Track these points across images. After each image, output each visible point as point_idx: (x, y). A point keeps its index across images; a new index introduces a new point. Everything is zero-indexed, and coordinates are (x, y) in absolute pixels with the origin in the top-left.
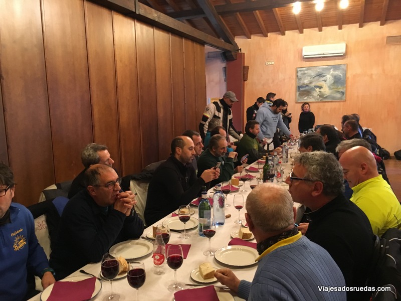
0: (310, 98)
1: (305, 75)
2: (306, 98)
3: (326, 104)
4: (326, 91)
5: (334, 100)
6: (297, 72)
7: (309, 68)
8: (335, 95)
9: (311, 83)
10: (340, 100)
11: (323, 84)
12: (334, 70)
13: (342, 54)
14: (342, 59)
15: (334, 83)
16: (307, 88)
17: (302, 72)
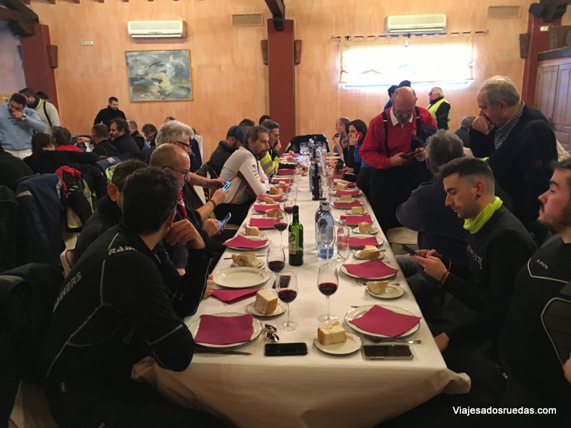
0: (148, 96)
1: (138, 63)
2: (142, 96)
3: (170, 104)
4: (168, 85)
5: (179, 99)
6: (127, 58)
7: (142, 52)
8: (179, 92)
9: (147, 74)
10: (185, 99)
11: (162, 76)
12: (174, 58)
13: (180, 36)
14: (183, 42)
15: (176, 75)
16: (142, 81)
17: (134, 58)
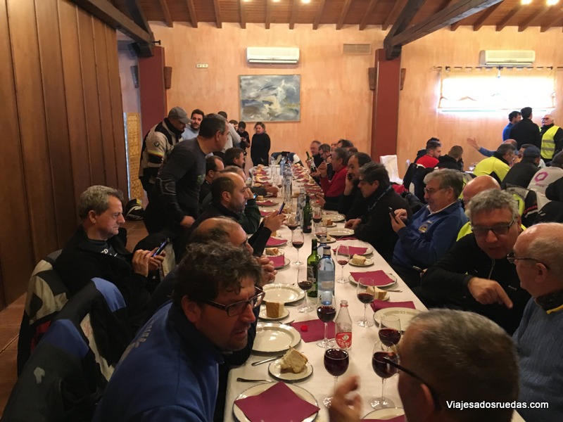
0: (259, 117)
1: (252, 86)
2: (252, 117)
3: (278, 125)
4: (277, 108)
5: (287, 120)
6: (240, 81)
7: (255, 77)
8: (288, 114)
9: (258, 96)
10: (294, 121)
11: (273, 98)
12: (286, 82)
13: (296, 62)
14: (295, 68)
15: (286, 98)
16: (254, 103)
17: (247, 82)
